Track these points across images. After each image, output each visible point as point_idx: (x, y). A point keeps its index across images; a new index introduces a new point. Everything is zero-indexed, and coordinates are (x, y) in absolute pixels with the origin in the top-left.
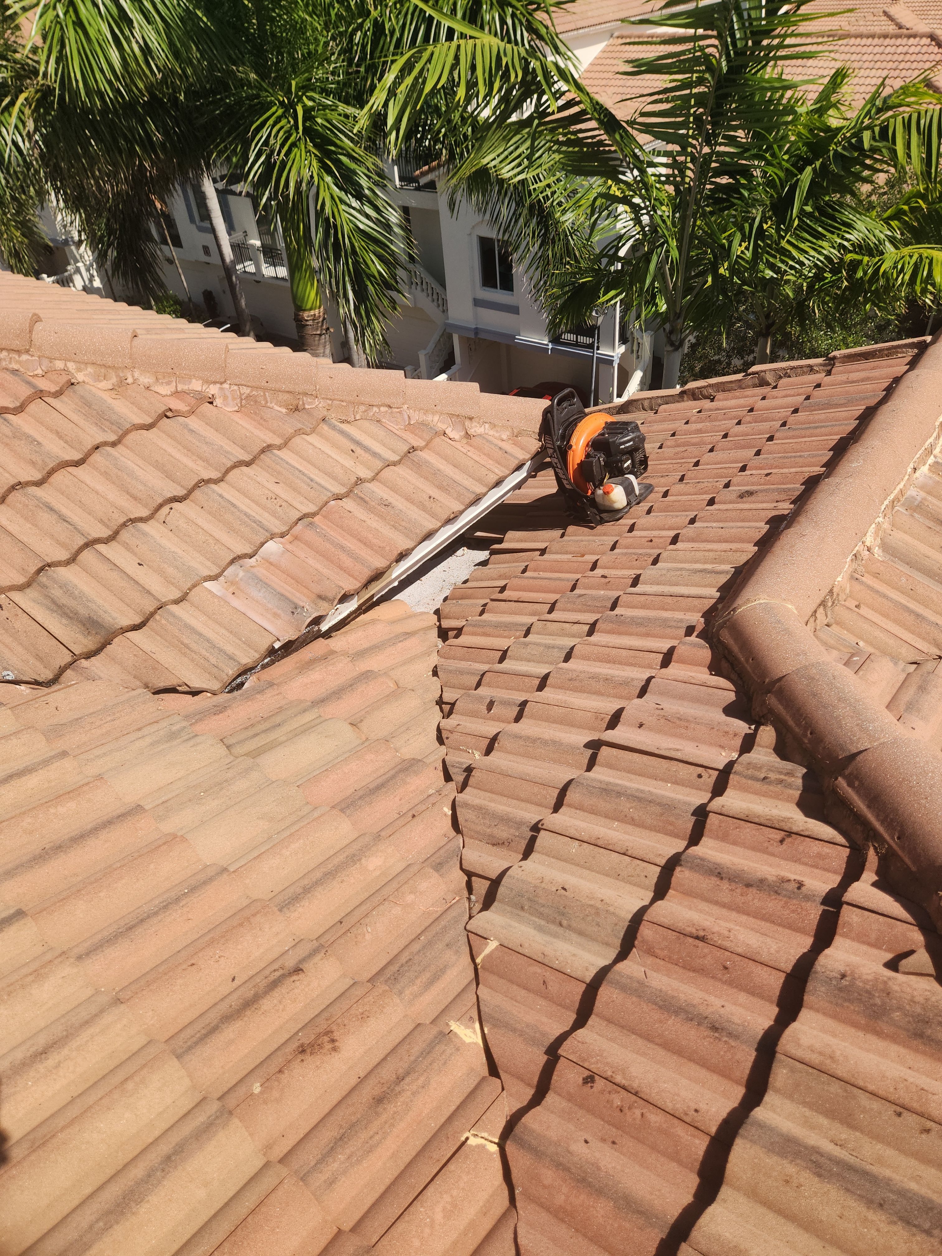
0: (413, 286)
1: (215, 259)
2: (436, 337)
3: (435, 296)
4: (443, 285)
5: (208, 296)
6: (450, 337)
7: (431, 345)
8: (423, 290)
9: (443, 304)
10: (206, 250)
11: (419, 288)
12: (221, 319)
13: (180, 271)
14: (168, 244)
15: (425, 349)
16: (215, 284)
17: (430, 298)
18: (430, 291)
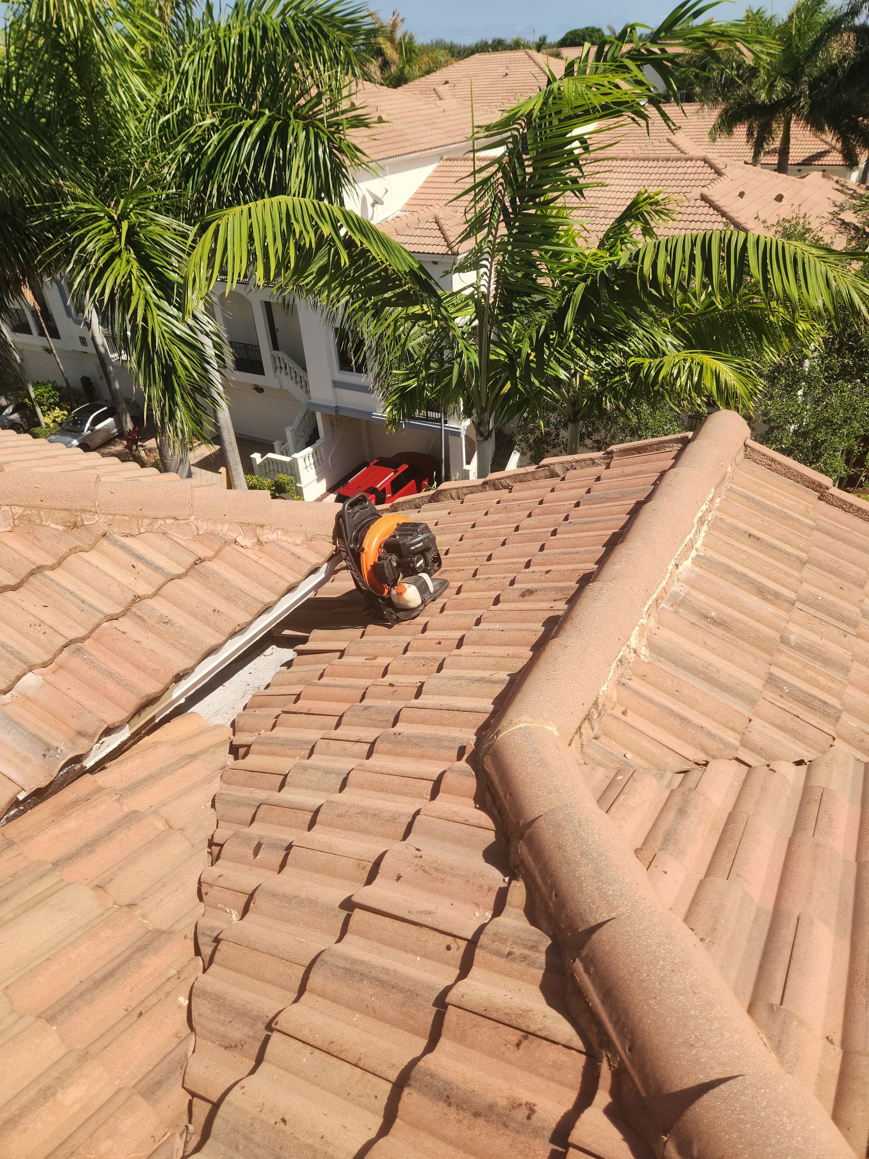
0: (278, 370)
1: (91, 349)
2: (301, 414)
3: (298, 379)
4: (305, 369)
5: (86, 381)
6: (314, 415)
7: (296, 423)
8: (287, 374)
9: (305, 385)
10: (83, 341)
11: (283, 372)
12: (99, 402)
13: (58, 360)
14: (46, 336)
15: (291, 426)
16: (92, 370)
17: (294, 380)
18: (293, 375)
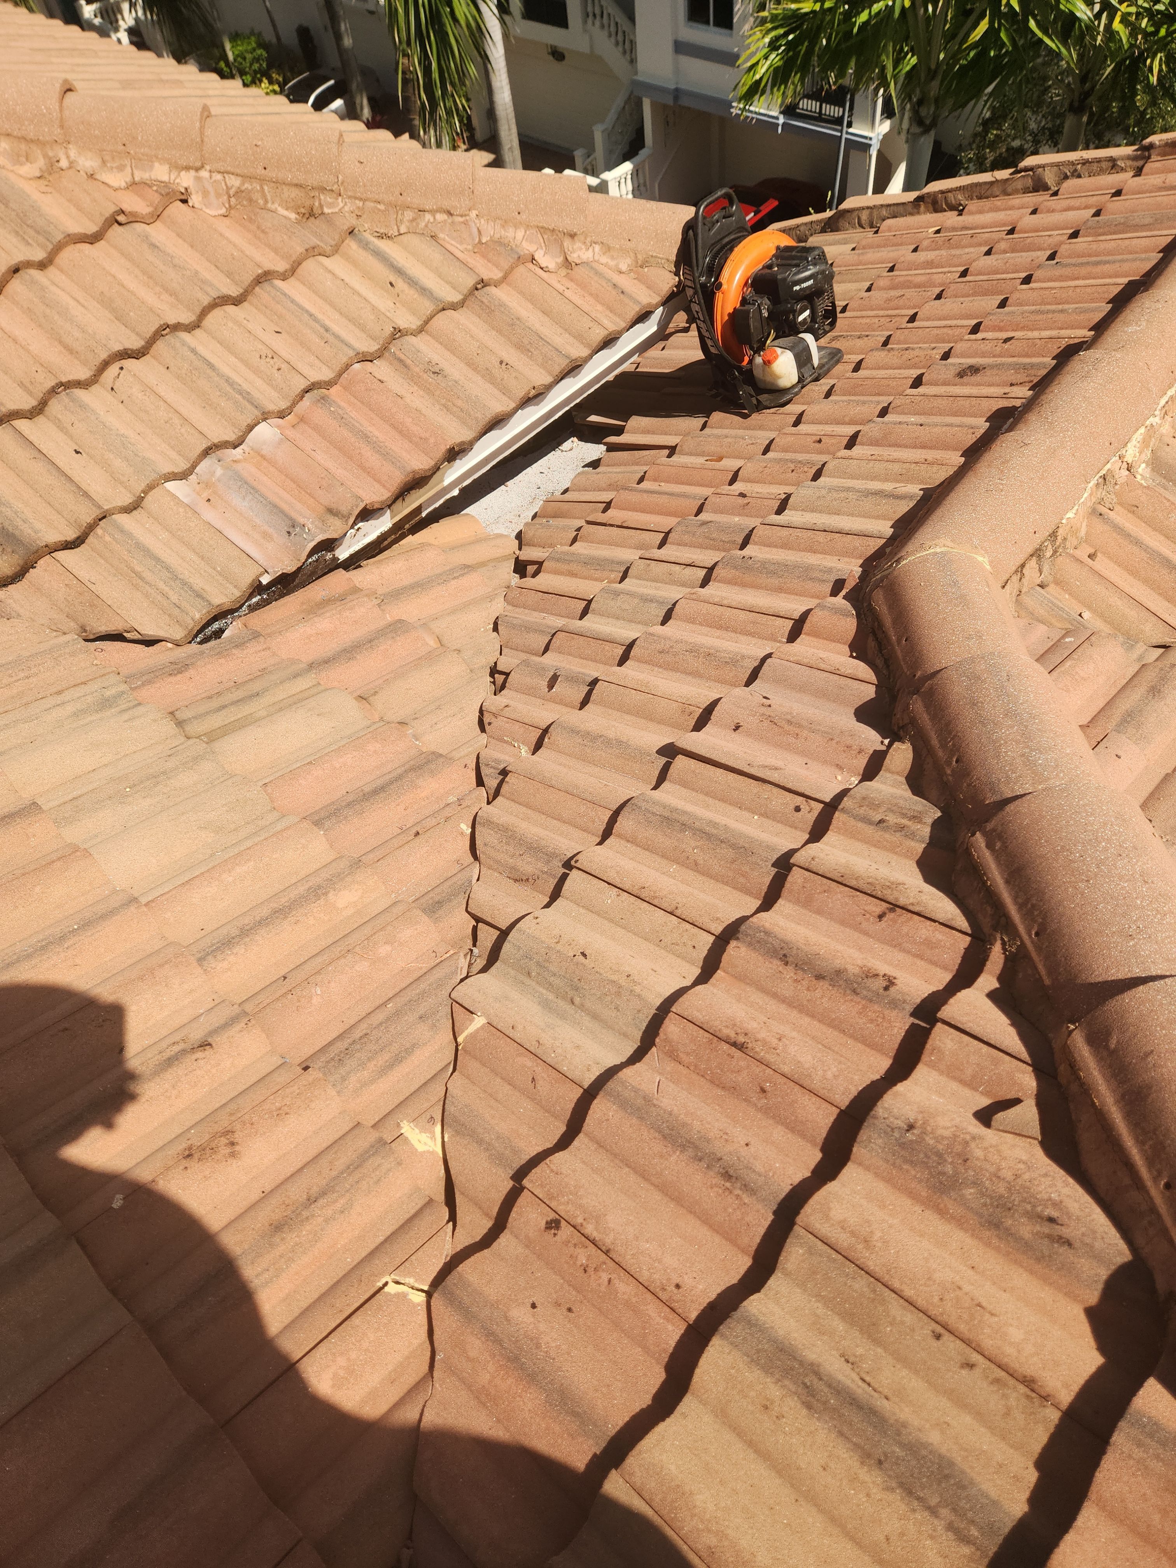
0: (590, 20)
2: (620, 101)
3: (620, 38)
4: (632, 18)
5: (305, 34)
6: (639, 104)
7: (612, 116)
8: (602, 26)
9: (629, 48)
11: (597, 23)
15: (603, 122)
16: (314, 15)
17: (613, 39)
18: (613, 29)
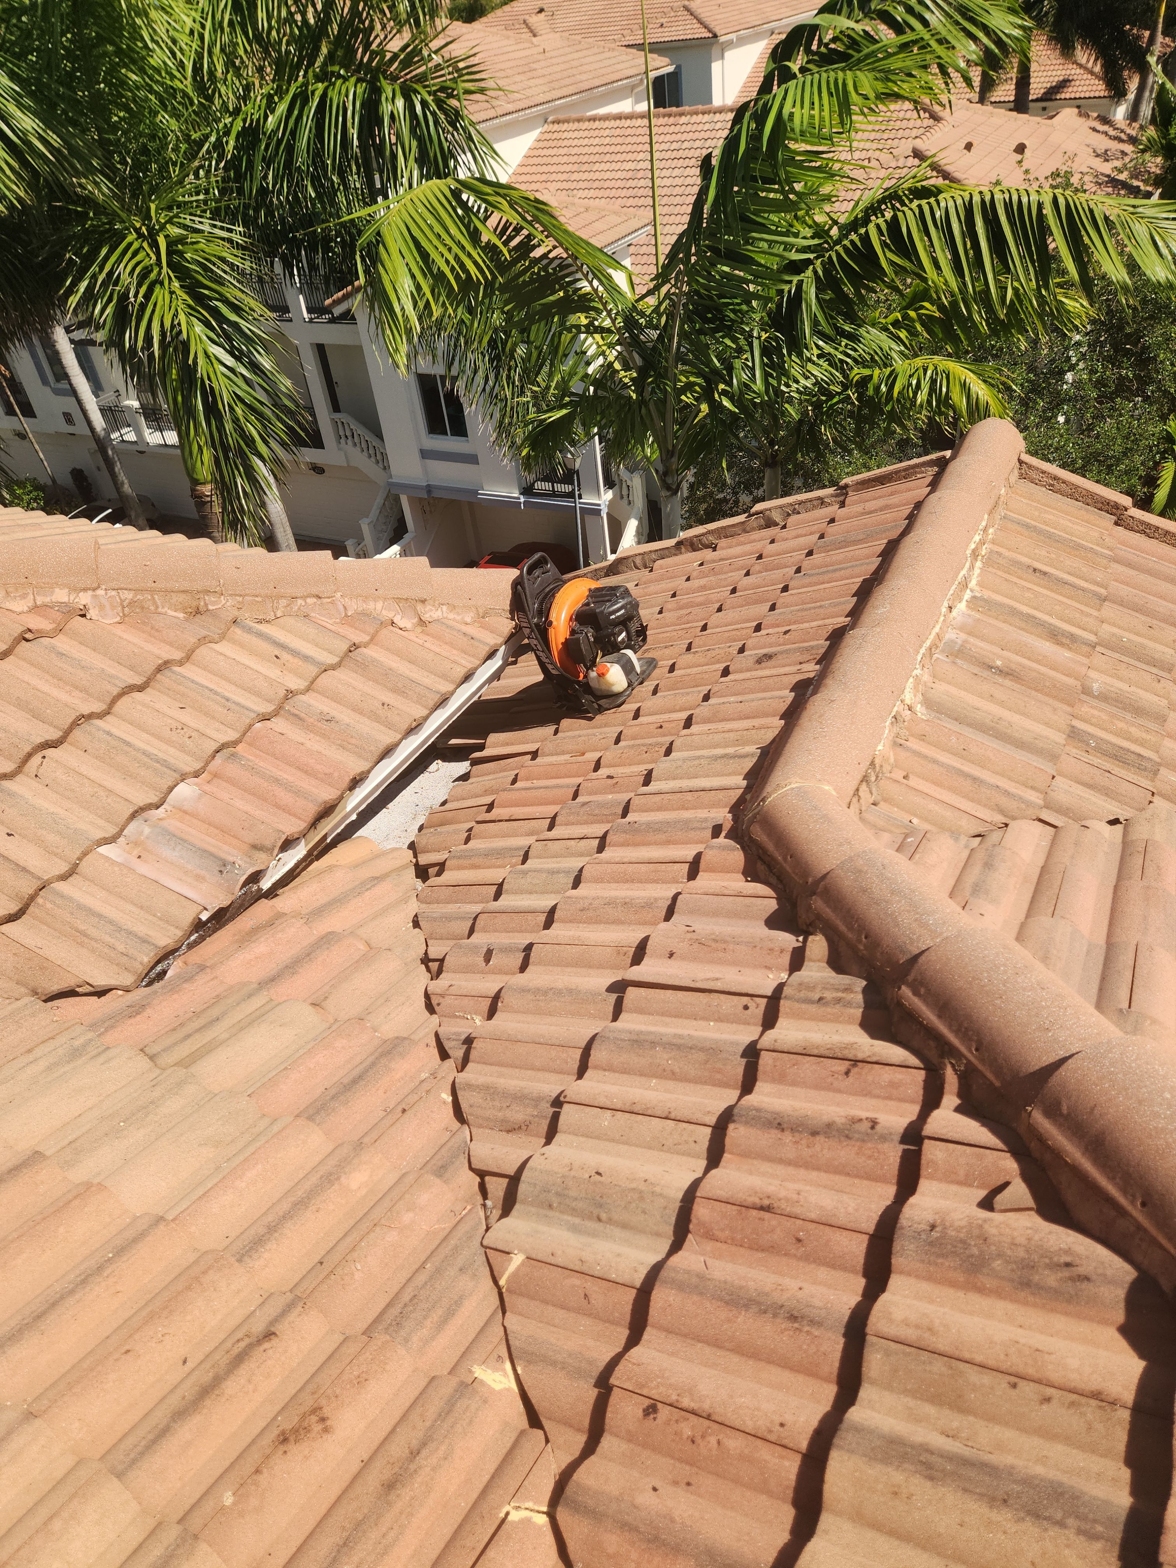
0: (343, 441)
1: (81, 428)
2: (379, 500)
3: (371, 451)
4: (380, 436)
5: (78, 475)
6: (397, 500)
7: (374, 512)
8: (355, 445)
9: (382, 460)
10: (68, 418)
11: (350, 441)
12: (97, 503)
13: (37, 447)
14: (16, 415)
15: (367, 517)
16: (85, 458)
17: (365, 453)
18: (364, 445)
